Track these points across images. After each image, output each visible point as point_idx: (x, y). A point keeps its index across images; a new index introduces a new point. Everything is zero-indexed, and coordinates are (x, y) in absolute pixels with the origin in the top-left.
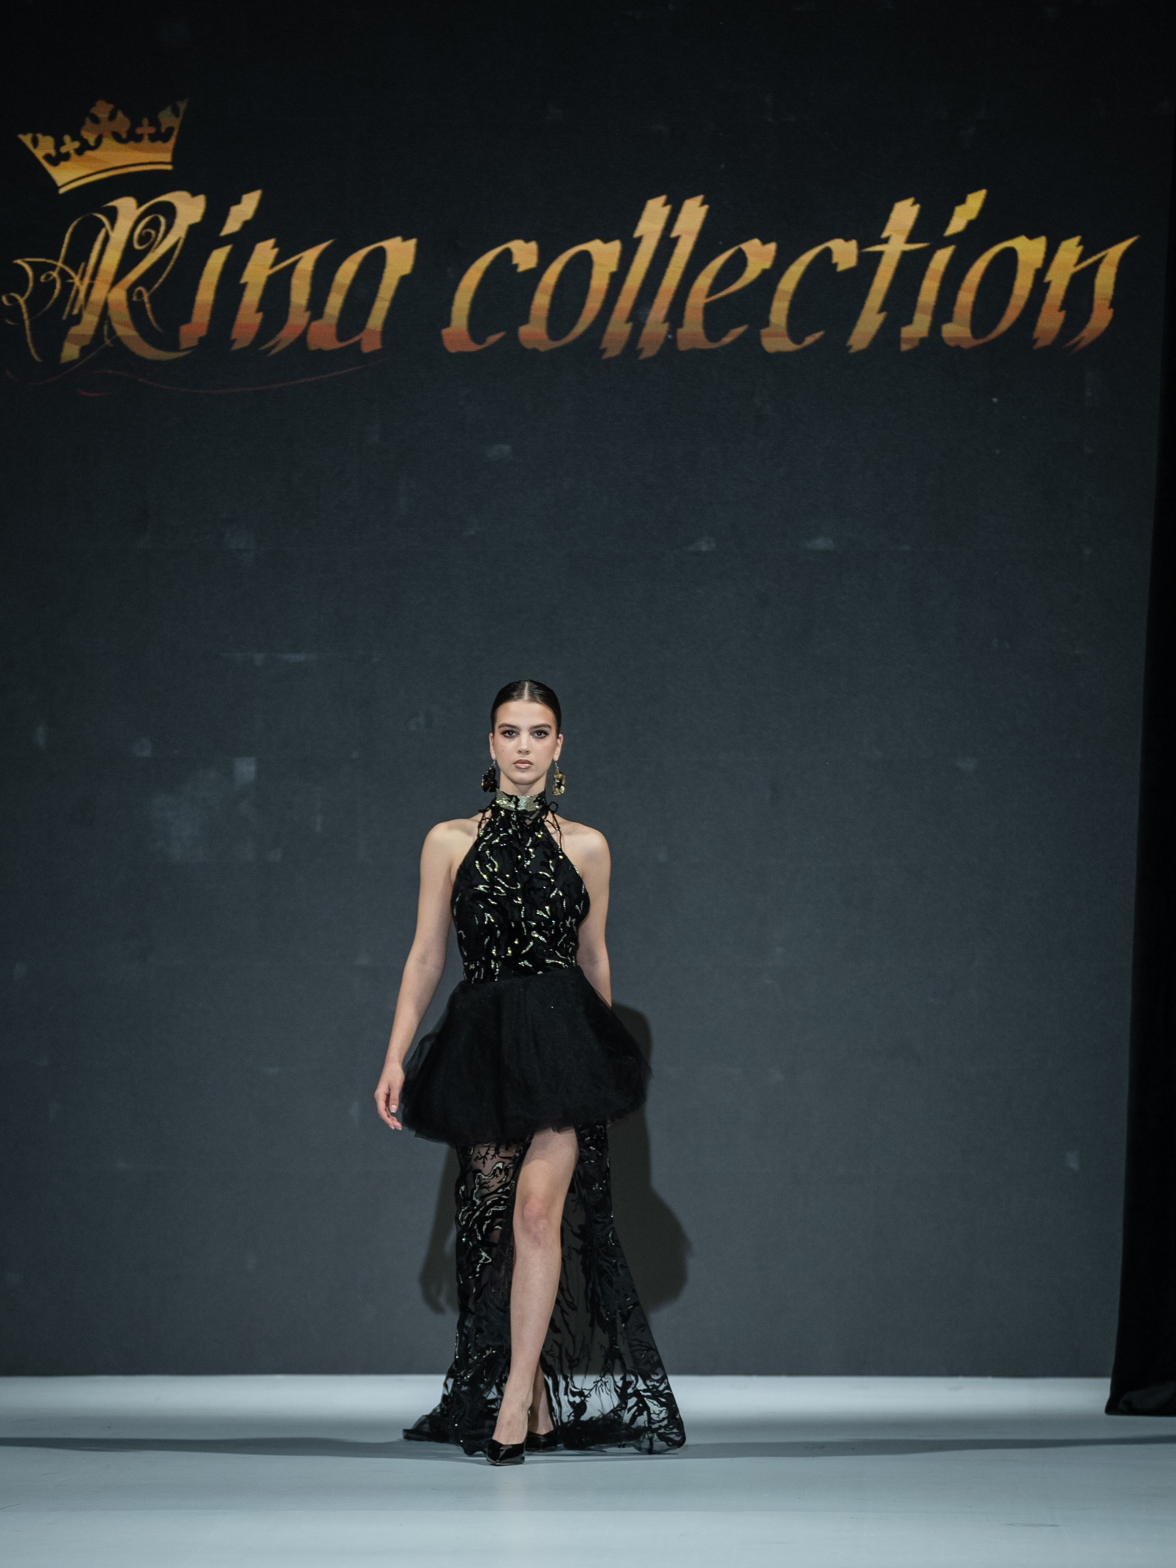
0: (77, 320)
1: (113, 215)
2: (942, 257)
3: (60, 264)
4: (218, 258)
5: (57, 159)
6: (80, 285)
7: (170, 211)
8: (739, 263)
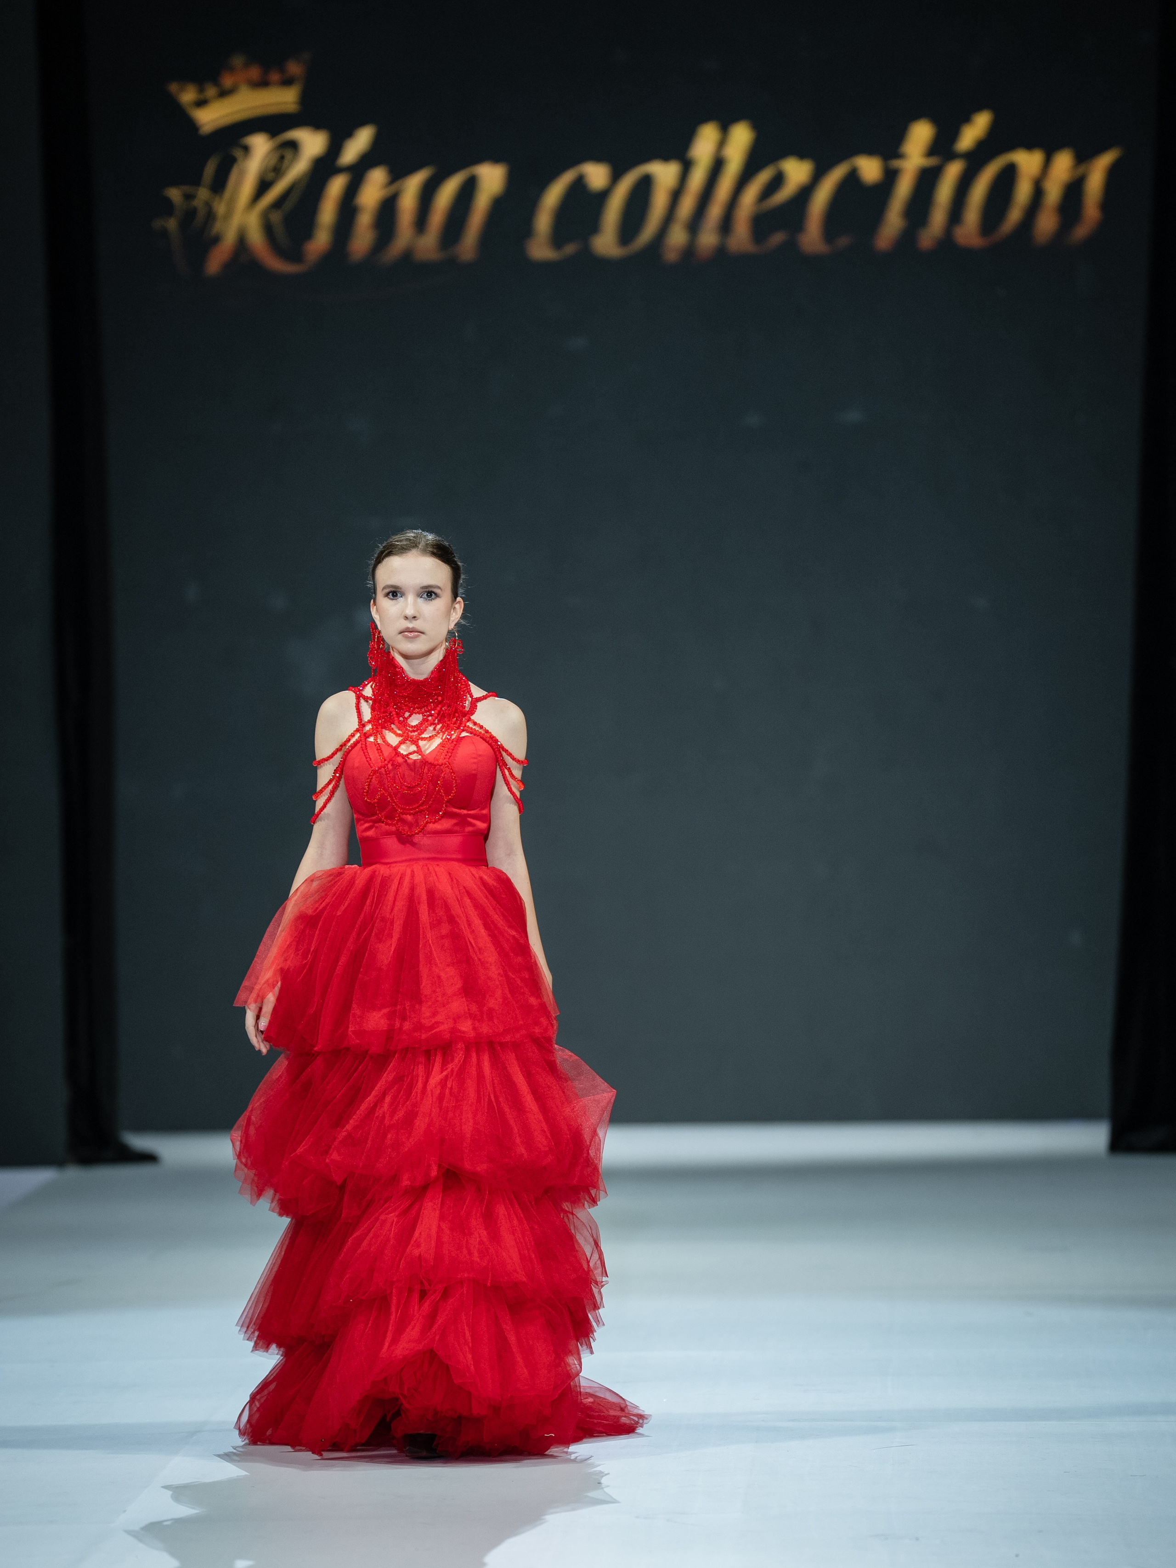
0: (216, 240)
1: (246, 149)
2: (953, 171)
3: (203, 193)
4: (337, 185)
5: (201, 103)
6: (220, 208)
7: (294, 146)
8: (778, 181)
